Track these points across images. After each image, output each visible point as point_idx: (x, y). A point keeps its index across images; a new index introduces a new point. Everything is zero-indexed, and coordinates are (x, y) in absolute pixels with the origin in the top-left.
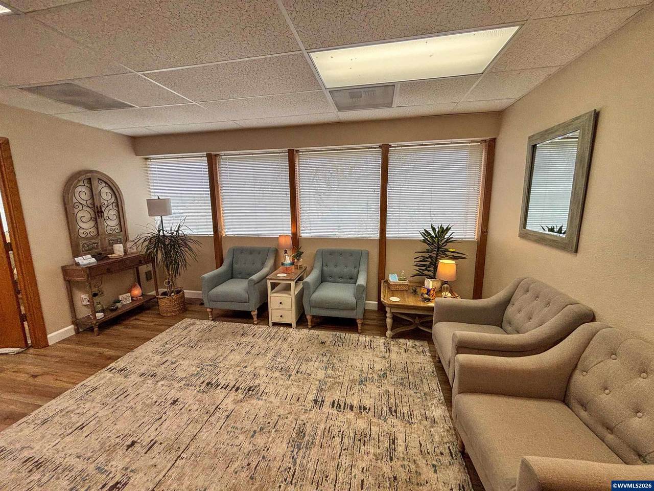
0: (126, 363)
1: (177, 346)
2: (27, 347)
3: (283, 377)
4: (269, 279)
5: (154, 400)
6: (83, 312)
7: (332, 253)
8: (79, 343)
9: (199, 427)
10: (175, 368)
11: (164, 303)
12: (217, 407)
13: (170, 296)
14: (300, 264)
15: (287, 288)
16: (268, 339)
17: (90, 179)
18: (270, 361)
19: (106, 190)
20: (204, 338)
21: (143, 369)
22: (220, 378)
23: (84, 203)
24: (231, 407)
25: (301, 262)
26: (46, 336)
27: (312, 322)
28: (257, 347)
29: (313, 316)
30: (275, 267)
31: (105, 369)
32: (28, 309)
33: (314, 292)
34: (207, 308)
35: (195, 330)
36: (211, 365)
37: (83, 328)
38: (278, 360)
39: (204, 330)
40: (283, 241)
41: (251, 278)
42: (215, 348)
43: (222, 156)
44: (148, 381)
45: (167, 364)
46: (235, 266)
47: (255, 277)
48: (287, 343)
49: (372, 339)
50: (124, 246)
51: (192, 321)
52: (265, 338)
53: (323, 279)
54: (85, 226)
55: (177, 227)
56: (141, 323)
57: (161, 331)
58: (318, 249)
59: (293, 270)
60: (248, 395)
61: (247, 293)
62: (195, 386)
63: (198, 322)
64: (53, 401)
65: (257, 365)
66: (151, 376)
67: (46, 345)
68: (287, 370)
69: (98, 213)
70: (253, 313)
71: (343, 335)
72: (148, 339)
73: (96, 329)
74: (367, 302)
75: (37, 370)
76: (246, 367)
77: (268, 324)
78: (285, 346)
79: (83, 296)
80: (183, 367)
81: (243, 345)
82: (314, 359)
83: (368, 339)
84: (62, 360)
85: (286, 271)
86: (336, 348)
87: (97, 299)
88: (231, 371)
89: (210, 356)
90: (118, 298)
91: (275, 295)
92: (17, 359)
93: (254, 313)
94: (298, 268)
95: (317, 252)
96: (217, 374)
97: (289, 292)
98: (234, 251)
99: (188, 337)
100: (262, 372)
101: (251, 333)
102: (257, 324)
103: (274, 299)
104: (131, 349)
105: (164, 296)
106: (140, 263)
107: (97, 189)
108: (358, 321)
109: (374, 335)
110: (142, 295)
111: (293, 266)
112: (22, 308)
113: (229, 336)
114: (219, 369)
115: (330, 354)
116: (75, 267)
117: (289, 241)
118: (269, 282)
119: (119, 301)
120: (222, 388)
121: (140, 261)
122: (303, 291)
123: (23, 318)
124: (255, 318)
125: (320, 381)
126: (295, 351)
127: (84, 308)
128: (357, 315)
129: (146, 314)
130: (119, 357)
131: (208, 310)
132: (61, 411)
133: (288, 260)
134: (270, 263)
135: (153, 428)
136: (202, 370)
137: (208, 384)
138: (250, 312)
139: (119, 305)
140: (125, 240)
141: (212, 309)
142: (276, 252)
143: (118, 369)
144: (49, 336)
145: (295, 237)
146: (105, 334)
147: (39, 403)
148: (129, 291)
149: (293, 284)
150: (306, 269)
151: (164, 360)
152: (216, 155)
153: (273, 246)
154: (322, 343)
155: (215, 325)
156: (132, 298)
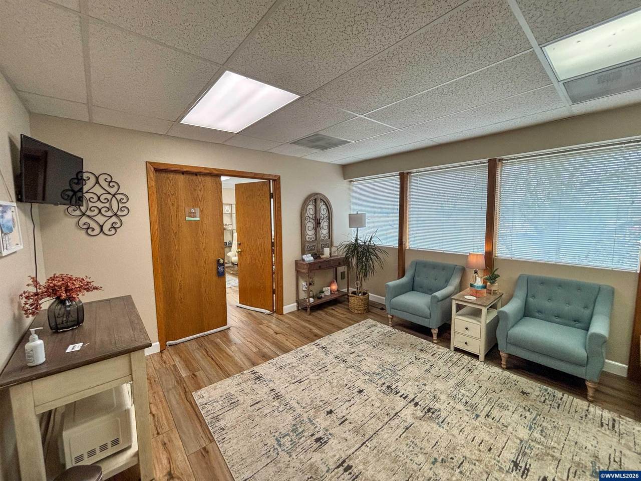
0: (326, 343)
1: (361, 342)
2: (274, 312)
3: (468, 413)
4: (454, 299)
5: (345, 382)
6: (303, 296)
7: (543, 282)
8: (298, 317)
9: (381, 424)
10: (360, 361)
11: (354, 301)
12: (397, 413)
13: (358, 296)
14: (493, 288)
15: (476, 314)
16: (449, 364)
17: (316, 199)
18: (452, 389)
19: (324, 207)
20: (385, 342)
21: (337, 353)
22: (400, 386)
23: (311, 216)
24: (410, 420)
25: (495, 287)
26: (283, 307)
27: (507, 362)
28: (437, 368)
29: (509, 355)
30: (461, 288)
31: (313, 343)
32: (277, 286)
33: (513, 326)
34: (388, 314)
35: (376, 331)
36: (391, 370)
37: (303, 308)
38: (462, 391)
39: (384, 334)
40: (473, 260)
41: (434, 294)
42: (395, 354)
43: (413, 173)
44: (341, 365)
45: (355, 355)
46: (417, 279)
47: (439, 294)
48: (473, 377)
49: (617, 419)
50: (330, 250)
51: (374, 322)
52: (446, 362)
53: (527, 313)
54: (310, 233)
55: (370, 238)
56: (335, 313)
57: (350, 325)
58: (521, 273)
59: (485, 295)
60: (427, 416)
61: (429, 309)
62: (377, 385)
63: (379, 324)
64: (285, 355)
65: (437, 387)
66: (343, 361)
67: (282, 314)
68: (474, 407)
69: (318, 223)
70: (433, 331)
71: (559, 394)
72: (341, 329)
73: (309, 310)
74: (607, 361)
75: (278, 329)
76: (425, 385)
77: (449, 347)
78: (470, 378)
79: (303, 283)
80: (367, 363)
81: (422, 361)
82: (511, 409)
83: (607, 415)
84: (290, 327)
85: (476, 293)
86: (547, 408)
87: (311, 288)
88: (410, 383)
89: (390, 361)
90: (323, 289)
91: (460, 318)
92: (268, 318)
93: (435, 332)
94: (490, 294)
95: (520, 277)
96: (397, 381)
97: (478, 319)
98: (417, 264)
99: (371, 337)
100: (443, 397)
101: (430, 351)
102: (437, 343)
103: (459, 322)
104: (330, 333)
105: (354, 295)
106: (340, 265)
107: (319, 206)
108: (589, 384)
109: (620, 413)
110: (338, 290)
111: (486, 290)
112: (274, 286)
113: (408, 348)
114: (398, 376)
115: (536, 412)
116: (302, 262)
117: (482, 261)
118: (454, 303)
119: (323, 292)
120: (401, 396)
121: (339, 263)
122: (498, 322)
123: (274, 293)
124: (435, 337)
125: (521, 441)
126: (483, 388)
127: (303, 292)
128: (589, 374)
129: (339, 306)
130: (322, 337)
131: (389, 316)
132: (290, 364)
133: (479, 282)
134: (455, 282)
135: (344, 407)
136: (383, 371)
137: (388, 387)
138: (430, 329)
139: (323, 295)
140: (331, 245)
141: (393, 316)
142: (463, 271)
143: (321, 346)
144: (284, 307)
145: (489, 257)
146: (314, 315)
147: (278, 353)
148: (329, 286)
149: (484, 310)
150: (501, 296)
151: (353, 350)
152: (408, 173)
153: (460, 263)
154: (523, 393)
155: (394, 332)
156: (331, 291)
